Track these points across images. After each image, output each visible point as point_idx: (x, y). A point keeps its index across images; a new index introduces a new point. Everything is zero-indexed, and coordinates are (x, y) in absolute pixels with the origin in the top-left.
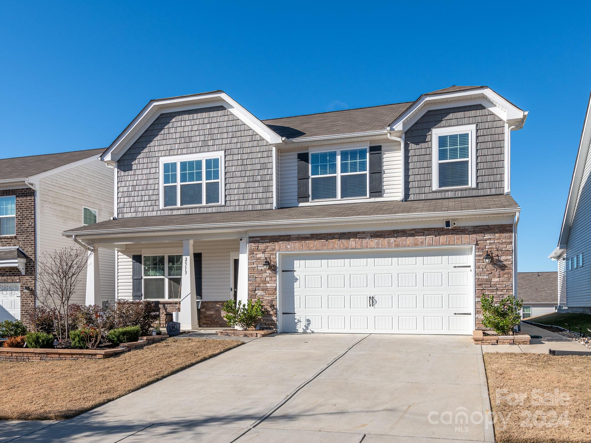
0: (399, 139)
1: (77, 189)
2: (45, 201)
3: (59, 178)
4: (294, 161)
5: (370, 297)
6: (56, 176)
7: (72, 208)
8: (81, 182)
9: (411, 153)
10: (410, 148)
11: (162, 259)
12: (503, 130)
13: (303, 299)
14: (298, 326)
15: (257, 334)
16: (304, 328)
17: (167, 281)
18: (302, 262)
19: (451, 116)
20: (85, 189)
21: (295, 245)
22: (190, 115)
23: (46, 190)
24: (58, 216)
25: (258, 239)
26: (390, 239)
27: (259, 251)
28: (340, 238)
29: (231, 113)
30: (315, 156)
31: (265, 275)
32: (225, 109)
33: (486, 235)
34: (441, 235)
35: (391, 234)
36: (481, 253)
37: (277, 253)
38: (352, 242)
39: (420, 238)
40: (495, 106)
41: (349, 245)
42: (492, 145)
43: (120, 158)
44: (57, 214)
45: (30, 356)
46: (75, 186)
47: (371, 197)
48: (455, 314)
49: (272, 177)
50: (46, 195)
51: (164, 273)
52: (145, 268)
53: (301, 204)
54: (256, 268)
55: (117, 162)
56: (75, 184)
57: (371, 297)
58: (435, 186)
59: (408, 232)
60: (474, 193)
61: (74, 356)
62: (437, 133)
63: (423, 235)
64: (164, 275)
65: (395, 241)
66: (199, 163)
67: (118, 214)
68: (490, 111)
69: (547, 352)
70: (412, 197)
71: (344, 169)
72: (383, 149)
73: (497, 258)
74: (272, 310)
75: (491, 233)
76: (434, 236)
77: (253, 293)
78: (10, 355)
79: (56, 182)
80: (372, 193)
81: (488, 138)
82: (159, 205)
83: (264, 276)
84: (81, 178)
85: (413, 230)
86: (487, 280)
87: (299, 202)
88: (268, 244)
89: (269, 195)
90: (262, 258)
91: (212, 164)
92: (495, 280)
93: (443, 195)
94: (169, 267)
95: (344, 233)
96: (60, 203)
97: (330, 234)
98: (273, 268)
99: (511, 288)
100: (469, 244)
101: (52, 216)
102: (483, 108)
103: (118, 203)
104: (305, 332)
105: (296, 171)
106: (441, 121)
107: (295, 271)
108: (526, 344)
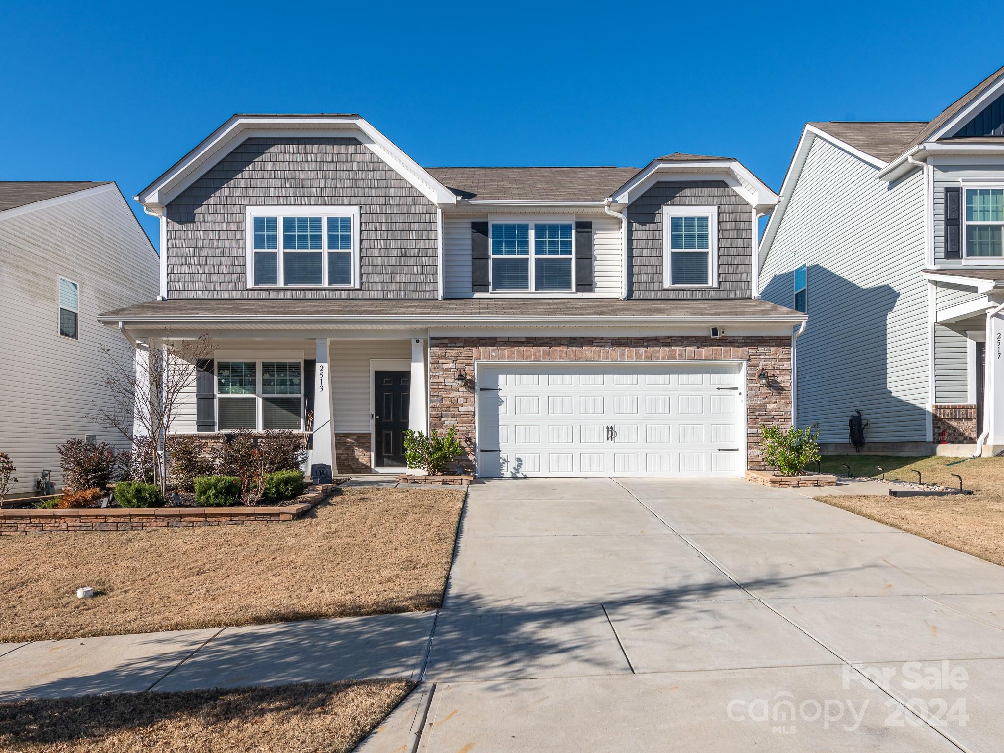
0: (620, 216)
1: (50, 246)
2: (4, 261)
3: (25, 225)
4: (466, 231)
5: (608, 428)
6: (20, 220)
7: (44, 276)
8: (55, 235)
9: (636, 236)
10: (634, 229)
11: (251, 367)
12: (750, 217)
13: (511, 430)
14: (504, 468)
15: (462, 480)
16: (514, 471)
17: (260, 402)
18: (511, 377)
19: (686, 191)
20: (62, 247)
21: (503, 352)
22: (300, 146)
23: (5, 243)
24: (23, 288)
25: (446, 341)
26: (638, 348)
27: (448, 359)
28: (568, 345)
29: (370, 150)
30: (497, 228)
31: (456, 394)
32: (360, 143)
33: (760, 349)
34: (705, 346)
35: (640, 343)
36: (754, 372)
37: (476, 363)
38: (587, 351)
39: (678, 349)
40: (741, 185)
41: (582, 355)
42: (737, 234)
43: (172, 201)
44: (22, 285)
45: (144, 520)
46: (47, 240)
47: (577, 291)
48: (719, 450)
49: (436, 252)
50: (6, 251)
51: (255, 390)
52: (219, 381)
53: (476, 295)
54: (443, 384)
55: (167, 206)
56: (46, 237)
57: (610, 427)
58: (667, 283)
59: (661, 341)
60: (714, 295)
61: (236, 519)
62: (669, 212)
63: (682, 346)
64: (255, 393)
65: (645, 351)
66: (316, 222)
67: (168, 292)
68: (734, 191)
69: (887, 494)
70: (636, 295)
71: (539, 249)
72: (593, 226)
73: (772, 378)
74: (469, 445)
75: (766, 346)
76: (696, 347)
77: (437, 421)
78: (103, 520)
79: (19, 230)
80: (579, 285)
81: (733, 225)
82: (245, 282)
83: (455, 396)
84: (55, 228)
85: (669, 338)
86: (761, 406)
87: (474, 291)
88: (462, 350)
89: (431, 278)
90: (451, 370)
91: (339, 226)
92: (771, 406)
93: (677, 295)
94: (263, 380)
95: (575, 339)
96: (25, 267)
97: (555, 339)
98: (470, 385)
99: (790, 417)
100: (739, 359)
101: (15, 288)
102: (727, 186)
103: (168, 274)
104: (514, 477)
105: (470, 247)
106: (675, 197)
107: (499, 390)
108: (832, 485)
